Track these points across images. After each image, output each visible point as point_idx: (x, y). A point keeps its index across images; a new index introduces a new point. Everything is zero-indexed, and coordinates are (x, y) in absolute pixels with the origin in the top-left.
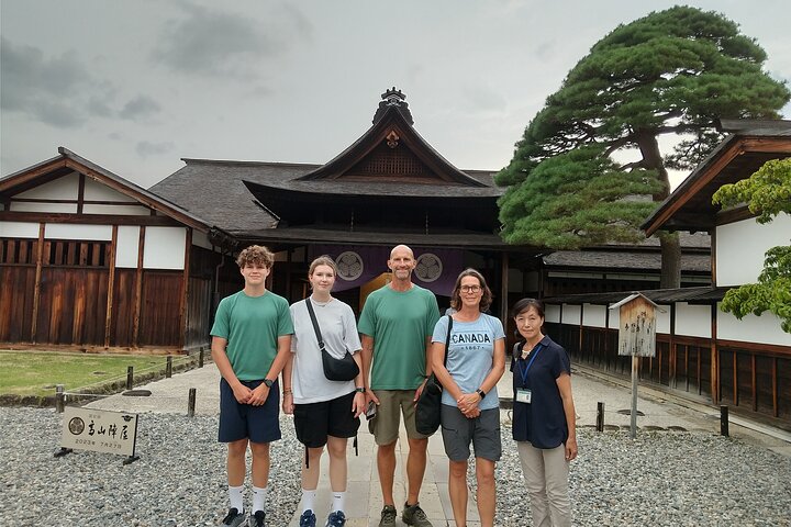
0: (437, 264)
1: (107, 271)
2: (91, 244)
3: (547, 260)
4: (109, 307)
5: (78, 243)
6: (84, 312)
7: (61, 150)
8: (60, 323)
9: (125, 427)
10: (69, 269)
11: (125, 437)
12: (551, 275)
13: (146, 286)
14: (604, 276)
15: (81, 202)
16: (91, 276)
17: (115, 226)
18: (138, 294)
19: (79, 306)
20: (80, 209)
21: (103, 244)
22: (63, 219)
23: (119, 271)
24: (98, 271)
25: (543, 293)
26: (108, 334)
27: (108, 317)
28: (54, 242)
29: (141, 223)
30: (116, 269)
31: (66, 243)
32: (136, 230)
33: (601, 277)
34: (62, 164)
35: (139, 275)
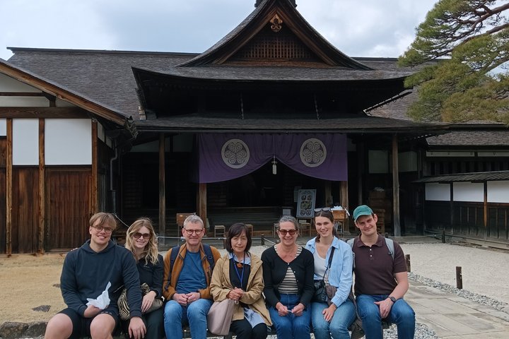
0: (321, 149)
1: (4, 170)
3: (430, 141)
4: (8, 210)
12: (428, 154)
13: (48, 185)
14: (476, 154)
17: (10, 120)
18: (42, 194)
23: (17, 169)
25: (421, 172)
26: (9, 239)
27: (9, 220)
29: (41, 115)
30: (13, 166)
32: (35, 123)
33: (473, 155)
35: (42, 173)
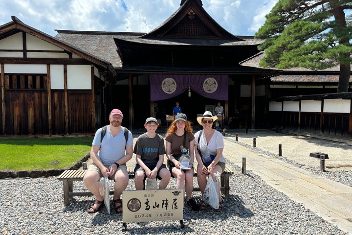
0: (215, 83)
1: (46, 92)
2: (34, 76)
3: (273, 79)
5: (26, 76)
6: (35, 116)
7: (13, 18)
8: (20, 123)
9: (175, 200)
10: (22, 91)
11: (176, 208)
12: (272, 86)
13: (70, 99)
15: (25, 51)
16: (36, 95)
17: (48, 65)
18: (66, 104)
19: (31, 112)
20: (25, 55)
21: (42, 76)
22: (15, 61)
23: (53, 91)
24: (40, 92)
25: (267, 96)
26: (50, 127)
27: (50, 117)
28: (11, 75)
29: (65, 62)
30: (51, 90)
31: (18, 76)
32: (61, 67)
33: (295, 87)
34: (13, 27)
35: (66, 93)
